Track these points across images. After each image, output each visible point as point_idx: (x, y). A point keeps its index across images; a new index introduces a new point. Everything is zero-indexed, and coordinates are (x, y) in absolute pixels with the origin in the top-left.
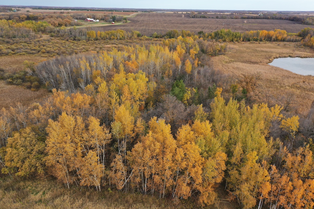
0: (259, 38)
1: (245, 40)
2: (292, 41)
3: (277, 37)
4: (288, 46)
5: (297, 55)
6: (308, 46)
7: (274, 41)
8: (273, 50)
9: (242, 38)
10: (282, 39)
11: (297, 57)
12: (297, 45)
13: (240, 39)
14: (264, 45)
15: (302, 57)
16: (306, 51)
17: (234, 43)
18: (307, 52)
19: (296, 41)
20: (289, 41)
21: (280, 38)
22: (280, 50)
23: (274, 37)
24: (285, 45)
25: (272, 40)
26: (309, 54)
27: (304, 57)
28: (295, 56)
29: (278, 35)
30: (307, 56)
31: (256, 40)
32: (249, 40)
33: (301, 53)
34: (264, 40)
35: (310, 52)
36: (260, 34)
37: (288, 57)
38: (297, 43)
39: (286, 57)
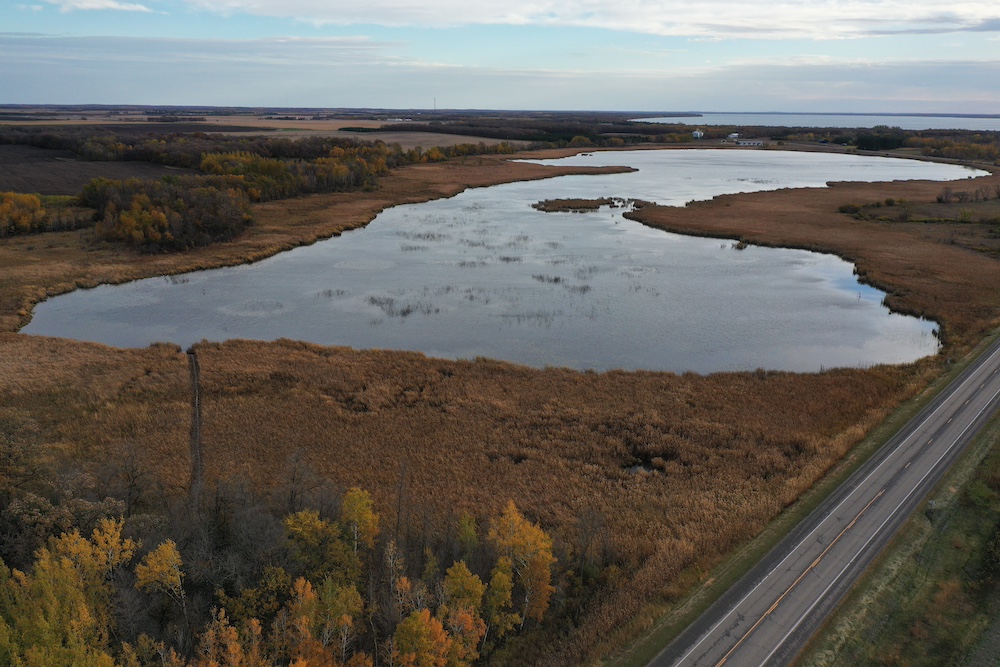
2: (69, 228)
4: (62, 248)
5: (100, 279)
6: (120, 240)
7: (10, 234)
8: (17, 272)
10: (36, 226)
11: (101, 283)
12: (87, 240)
15: (115, 283)
16: (121, 258)
18: (124, 262)
19: (79, 226)
20: (59, 228)
21: (25, 222)
22: (38, 270)
23: (4, 223)
24: (51, 247)
26: (130, 267)
27: (122, 282)
28: (95, 281)
29: (15, 214)
30: (130, 277)
33: (107, 268)
35: (133, 262)
37: (74, 290)
38: (83, 231)
39: (70, 291)
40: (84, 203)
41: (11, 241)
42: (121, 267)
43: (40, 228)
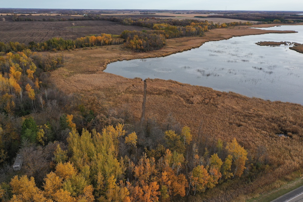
0: (90, 44)
1: (78, 47)
2: (117, 44)
3: (104, 42)
4: (115, 49)
5: (124, 59)
6: (130, 48)
7: (103, 45)
8: (104, 55)
9: (75, 45)
10: (109, 43)
11: (124, 60)
12: (121, 48)
13: (73, 46)
14: (96, 50)
15: (127, 60)
16: (129, 53)
17: (69, 51)
19: (120, 43)
20: (115, 44)
21: (107, 42)
22: (109, 55)
23: (102, 42)
24: (112, 49)
25: (102, 44)
26: (132, 56)
27: (129, 60)
28: (122, 59)
29: (105, 39)
30: (131, 58)
31: (88, 46)
32: (82, 47)
33: (126, 55)
34: (95, 45)
35: (132, 54)
36: (90, 39)
37: (117, 61)
38: (121, 45)
39: (116, 61)
40: (122, 37)
41: (103, 47)
42: (129, 55)
43: (110, 44)
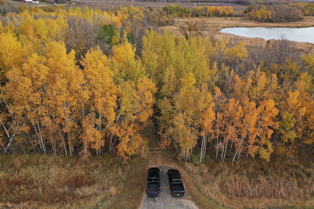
0: (207, 14)
1: (194, 16)
2: (239, 16)
3: (224, 13)
4: (235, 19)
5: (244, 25)
9: (190, 13)
12: (243, 19)
14: (213, 19)
17: (183, 18)
18: (253, 23)
19: (242, 16)
20: (236, 16)
21: (227, 13)
22: (226, 22)
23: (221, 13)
24: (232, 19)
27: (250, 27)
30: (253, 26)
31: (205, 16)
32: (198, 16)
33: (247, 23)
34: (212, 15)
36: (208, 9)
37: (235, 27)
40: (245, 13)
41: (222, 18)
43: (230, 16)
